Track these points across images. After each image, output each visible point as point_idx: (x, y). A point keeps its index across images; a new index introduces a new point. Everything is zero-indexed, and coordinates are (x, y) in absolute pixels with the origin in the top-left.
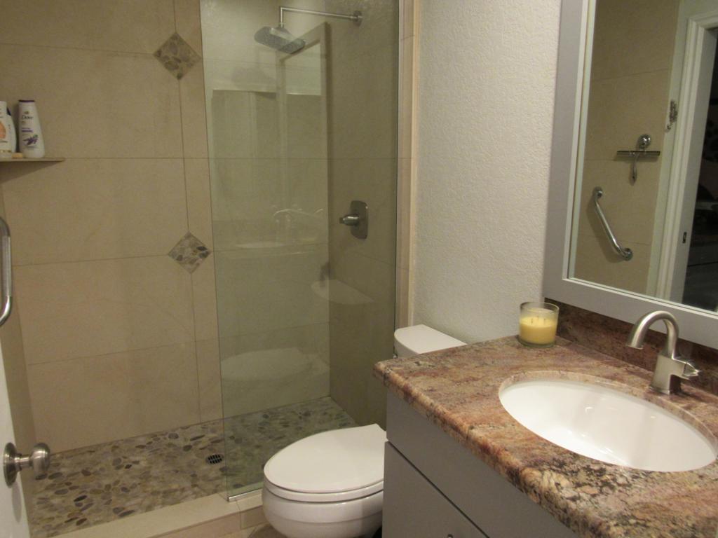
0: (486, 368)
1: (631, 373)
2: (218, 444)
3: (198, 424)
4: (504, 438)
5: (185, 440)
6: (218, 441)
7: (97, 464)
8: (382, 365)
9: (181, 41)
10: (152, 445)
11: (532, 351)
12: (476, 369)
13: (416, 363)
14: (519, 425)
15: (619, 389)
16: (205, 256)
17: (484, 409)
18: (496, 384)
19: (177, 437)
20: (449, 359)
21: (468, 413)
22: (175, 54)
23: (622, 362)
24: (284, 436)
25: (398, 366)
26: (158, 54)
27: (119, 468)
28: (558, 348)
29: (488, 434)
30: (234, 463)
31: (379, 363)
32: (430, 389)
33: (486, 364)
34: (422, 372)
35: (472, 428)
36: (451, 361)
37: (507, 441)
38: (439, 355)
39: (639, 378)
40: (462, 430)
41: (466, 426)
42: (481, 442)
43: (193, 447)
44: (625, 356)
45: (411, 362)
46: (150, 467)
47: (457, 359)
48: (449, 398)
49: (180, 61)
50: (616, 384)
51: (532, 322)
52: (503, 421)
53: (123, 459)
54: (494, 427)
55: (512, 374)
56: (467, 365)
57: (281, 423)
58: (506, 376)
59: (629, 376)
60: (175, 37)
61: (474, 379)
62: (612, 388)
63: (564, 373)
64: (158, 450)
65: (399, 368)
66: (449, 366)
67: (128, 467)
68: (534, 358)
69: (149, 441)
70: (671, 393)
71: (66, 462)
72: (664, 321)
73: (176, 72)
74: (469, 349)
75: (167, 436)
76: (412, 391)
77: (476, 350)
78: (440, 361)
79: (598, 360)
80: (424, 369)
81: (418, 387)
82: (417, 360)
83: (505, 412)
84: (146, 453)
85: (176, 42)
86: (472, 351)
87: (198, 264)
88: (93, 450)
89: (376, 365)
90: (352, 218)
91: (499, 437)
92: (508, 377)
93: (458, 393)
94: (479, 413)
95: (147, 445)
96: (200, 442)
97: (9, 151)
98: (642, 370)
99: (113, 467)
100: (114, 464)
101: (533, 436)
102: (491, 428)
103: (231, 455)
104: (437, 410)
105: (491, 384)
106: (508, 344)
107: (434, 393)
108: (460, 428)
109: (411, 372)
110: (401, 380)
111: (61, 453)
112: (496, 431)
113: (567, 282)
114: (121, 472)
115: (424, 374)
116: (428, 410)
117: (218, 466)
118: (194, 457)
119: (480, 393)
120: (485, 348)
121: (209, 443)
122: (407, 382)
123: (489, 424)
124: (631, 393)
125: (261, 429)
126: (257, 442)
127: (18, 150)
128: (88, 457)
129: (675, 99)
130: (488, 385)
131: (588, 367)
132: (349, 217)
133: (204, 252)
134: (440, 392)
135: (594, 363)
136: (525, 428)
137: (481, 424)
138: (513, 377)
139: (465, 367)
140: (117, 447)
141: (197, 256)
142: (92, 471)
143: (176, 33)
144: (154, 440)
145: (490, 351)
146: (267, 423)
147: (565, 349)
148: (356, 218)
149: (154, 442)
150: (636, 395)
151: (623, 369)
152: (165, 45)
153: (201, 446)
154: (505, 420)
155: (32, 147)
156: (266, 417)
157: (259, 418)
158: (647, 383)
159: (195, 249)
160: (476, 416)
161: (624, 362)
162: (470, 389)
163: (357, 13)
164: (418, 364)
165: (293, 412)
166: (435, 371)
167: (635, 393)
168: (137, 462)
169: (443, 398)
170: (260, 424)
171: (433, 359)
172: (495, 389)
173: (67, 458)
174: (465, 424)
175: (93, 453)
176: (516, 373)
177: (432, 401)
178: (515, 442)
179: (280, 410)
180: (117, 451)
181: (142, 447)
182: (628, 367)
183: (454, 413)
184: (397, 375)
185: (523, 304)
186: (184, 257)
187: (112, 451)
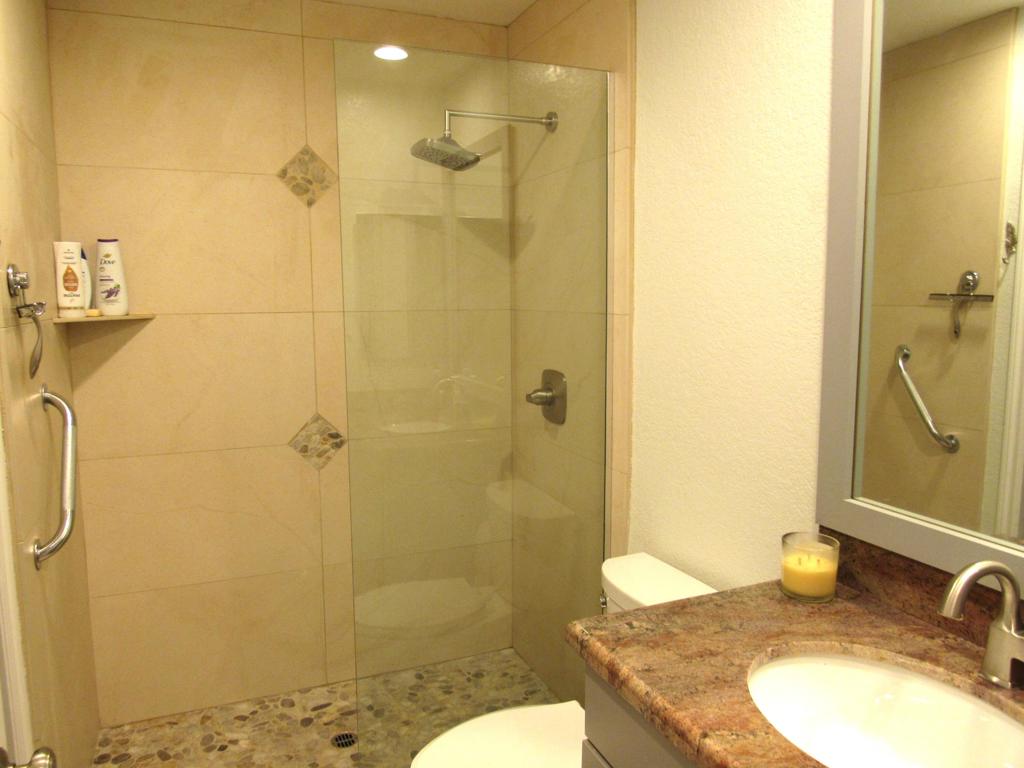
0: (730, 634)
1: (951, 648)
2: (350, 717)
3: (323, 686)
4: (753, 755)
5: (305, 709)
6: (351, 713)
7: (180, 743)
8: (578, 628)
9: (313, 157)
10: (255, 716)
11: (800, 608)
12: (716, 637)
13: (627, 624)
14: (776, 733)
15: (931, 675)
16: (338, 446)
17: (725, 705)
18: (746, 662)
19: (292, 704)
20: (675, 618)
21: (699, 711)
22: (306, 174)
23: (937, 630)
24: (445, 708)
25: (601, 629)
26: (283, 174)
27: (209, 750)
28: (839, 605)
29: (728, 746)
30: (371, 748)
31: (574, 622)
32: (646, 667)
33: (731, 629)
34: (636, 640)
35: (705, 735)
36: (679, 621)
37: (758, 760)
38: (662, 611)
39: (963, 659)
40: (690, 738)
41: (696, 732)
42: (718, 761)
43: (315, 720)
44: (942, 622)
45: (621, 623)
46: (253, 750)
47: (689, 618)
48: (673, 684)
49: (310, 182)
50: (927, 666)
51: (800, 563)
52: (751, 726)
53: (216, 737)
54: (738, 735)
55: (770, 645)
56: (702, 629)
57: (441, 688)
58: (759, 648)
59: (948, 655)
60: (306, 151)
61: (712, 654)
62: (922, 672)
63: (848, 645)
64: (264, 724)
65: (602, 633)
66: (675, 630)
67: (223, 748)
68: (803, 619)
69: (253, 709)
70: (1013, 686)
71: (137, 738)
72: (998, 579)
73: (306, 197)
74: (708, 602)
75: (279, 703)
76: (619, 670)
77: (716, 605)
78: (663, 621)
79: (900, 625)
80: (639, 635)
81: (629, 663)
82: (629, 618)
83: (755, 711)
84: (248, 728)
85: (307, 158)
86: (711, 605)
87: (329, 458)
88: (174, 721)
89: (570, 625)
90: (544, 394)
91: (745, 752)
92: (762, 652)
93: (686, 676)
94: (717, 710)
95: (251, 717)
96: (325, 713)
97: (82, 308)
98: (969, 644)
99: (201, 748)
100: (203, 744)
101: (795, 753)
102: (734, 737)
103: (367, 735)
104: (655, 702)
105: (737, 661)
106: (764, 596)
107: (652, 674)
108: (688, 735)
109: (619, 639)
110: (602, 651)
111: (132, 723)
112: (741, 742)
113: (852, 504)
114: (213, 755)
115: (639, 642)
116: (643, 702)
117: (348, 751)
118: (315, 736)
119: (720, 676)
120: (731, 602)
121: (337, 715)
122: (613, 655)
123: (730, 730)
124: (951, 682)
125: (412, 696)
126: (404, 717)
127: (93, 305)
128: (169, 731)
129: (1013, 223)
130: (732, 664)
131: (883, 636)
132: (540, 393)
133: (338, 440)
134: (660, 675)
135: (893, 629)
136: (786, 740)
137: (718, 730)
138: (770, 649)
139: (700, 632)
140: (209, 718)
141: (327, 446)
142: (172, 753)
143: (307, 145)
144: (261, 708)
145: (738, 607)
146: (421, 686)
147: (851, 606)
148: (549, 394)
149: (260, 711)
150: (959, 687)
151: (939, 641)
152: (292, 162)
153: (325, 719)
154: (755, 723)
155: (112, 301)
156: (420, 677)
157: (408, 678)
158: (976, 667)
159: (326, 436)
160: (711, 716)
161: (940, 630)
162: (704, 670)
163: (551, 115)
164: (630, 625)
165: (460, 671)
166: (654, 638)
167: (957, 683)
168: (234, 742)
169: (664, 684)
170: (411, 688)
171: (653, 617)
172: (743, 671)
173: (139, 731)
174: (695, 728)
175: (175, 726)
176: (775, 645)
177: (649, 689)
178: (769, 762)
179: (440, 667)
180: (208, 723)
181: (243, 718)
182: (947, 638)
183: (680, 709)
184: (599, 644)
185: (785, 536)
186: (310, 447)
187: (202, 723)
